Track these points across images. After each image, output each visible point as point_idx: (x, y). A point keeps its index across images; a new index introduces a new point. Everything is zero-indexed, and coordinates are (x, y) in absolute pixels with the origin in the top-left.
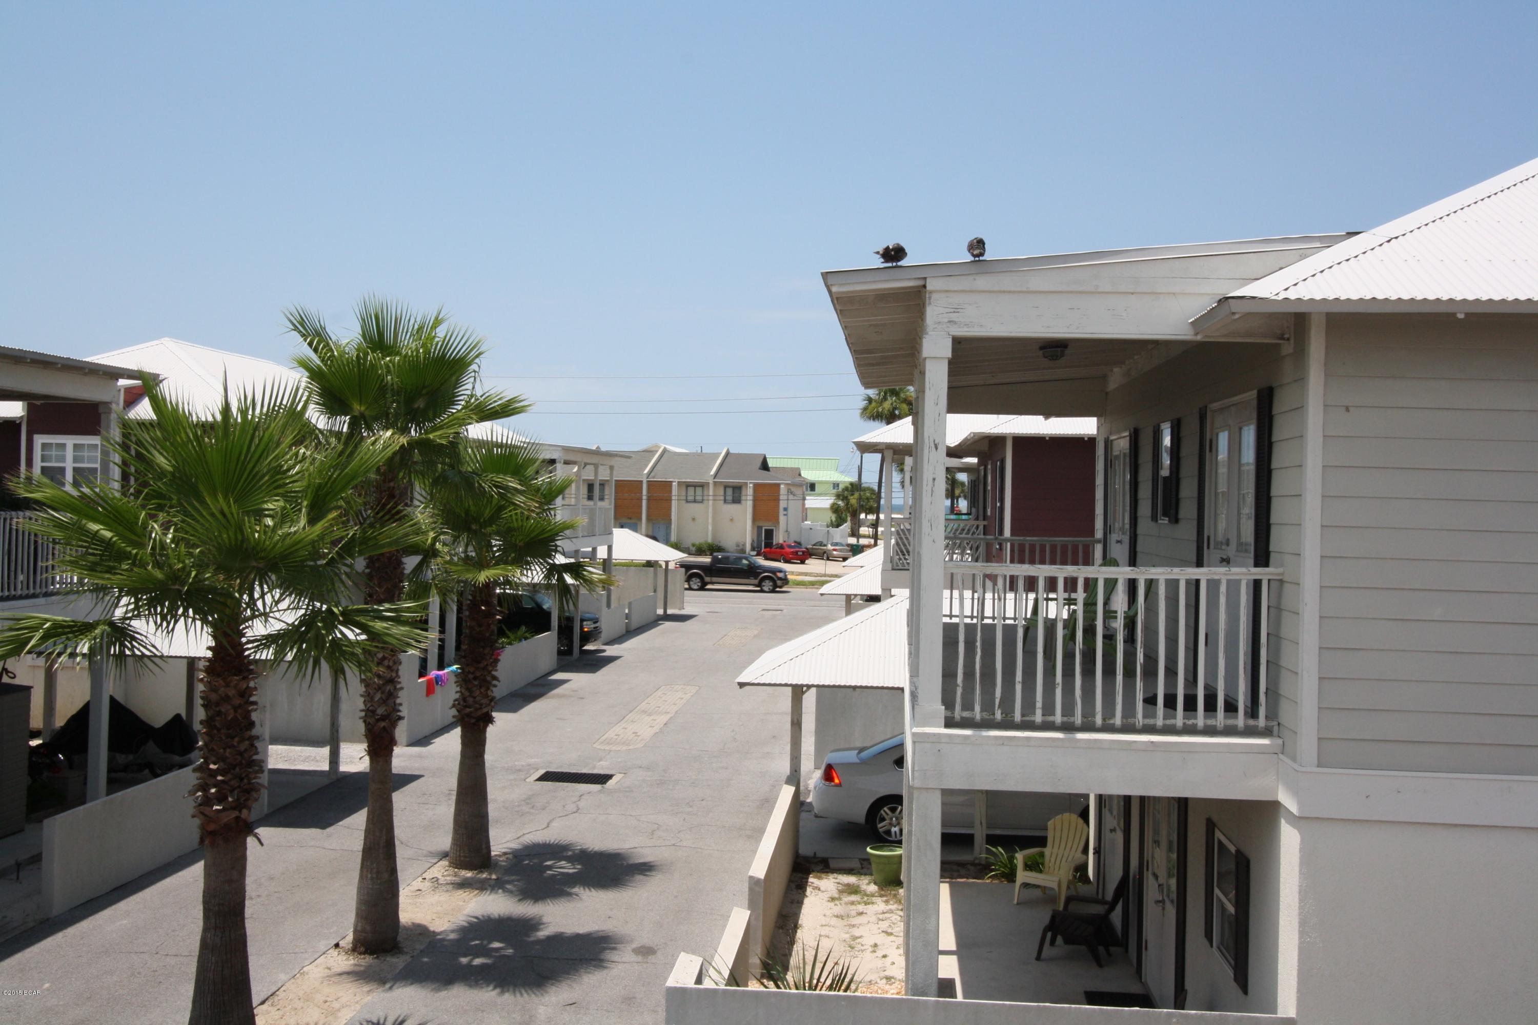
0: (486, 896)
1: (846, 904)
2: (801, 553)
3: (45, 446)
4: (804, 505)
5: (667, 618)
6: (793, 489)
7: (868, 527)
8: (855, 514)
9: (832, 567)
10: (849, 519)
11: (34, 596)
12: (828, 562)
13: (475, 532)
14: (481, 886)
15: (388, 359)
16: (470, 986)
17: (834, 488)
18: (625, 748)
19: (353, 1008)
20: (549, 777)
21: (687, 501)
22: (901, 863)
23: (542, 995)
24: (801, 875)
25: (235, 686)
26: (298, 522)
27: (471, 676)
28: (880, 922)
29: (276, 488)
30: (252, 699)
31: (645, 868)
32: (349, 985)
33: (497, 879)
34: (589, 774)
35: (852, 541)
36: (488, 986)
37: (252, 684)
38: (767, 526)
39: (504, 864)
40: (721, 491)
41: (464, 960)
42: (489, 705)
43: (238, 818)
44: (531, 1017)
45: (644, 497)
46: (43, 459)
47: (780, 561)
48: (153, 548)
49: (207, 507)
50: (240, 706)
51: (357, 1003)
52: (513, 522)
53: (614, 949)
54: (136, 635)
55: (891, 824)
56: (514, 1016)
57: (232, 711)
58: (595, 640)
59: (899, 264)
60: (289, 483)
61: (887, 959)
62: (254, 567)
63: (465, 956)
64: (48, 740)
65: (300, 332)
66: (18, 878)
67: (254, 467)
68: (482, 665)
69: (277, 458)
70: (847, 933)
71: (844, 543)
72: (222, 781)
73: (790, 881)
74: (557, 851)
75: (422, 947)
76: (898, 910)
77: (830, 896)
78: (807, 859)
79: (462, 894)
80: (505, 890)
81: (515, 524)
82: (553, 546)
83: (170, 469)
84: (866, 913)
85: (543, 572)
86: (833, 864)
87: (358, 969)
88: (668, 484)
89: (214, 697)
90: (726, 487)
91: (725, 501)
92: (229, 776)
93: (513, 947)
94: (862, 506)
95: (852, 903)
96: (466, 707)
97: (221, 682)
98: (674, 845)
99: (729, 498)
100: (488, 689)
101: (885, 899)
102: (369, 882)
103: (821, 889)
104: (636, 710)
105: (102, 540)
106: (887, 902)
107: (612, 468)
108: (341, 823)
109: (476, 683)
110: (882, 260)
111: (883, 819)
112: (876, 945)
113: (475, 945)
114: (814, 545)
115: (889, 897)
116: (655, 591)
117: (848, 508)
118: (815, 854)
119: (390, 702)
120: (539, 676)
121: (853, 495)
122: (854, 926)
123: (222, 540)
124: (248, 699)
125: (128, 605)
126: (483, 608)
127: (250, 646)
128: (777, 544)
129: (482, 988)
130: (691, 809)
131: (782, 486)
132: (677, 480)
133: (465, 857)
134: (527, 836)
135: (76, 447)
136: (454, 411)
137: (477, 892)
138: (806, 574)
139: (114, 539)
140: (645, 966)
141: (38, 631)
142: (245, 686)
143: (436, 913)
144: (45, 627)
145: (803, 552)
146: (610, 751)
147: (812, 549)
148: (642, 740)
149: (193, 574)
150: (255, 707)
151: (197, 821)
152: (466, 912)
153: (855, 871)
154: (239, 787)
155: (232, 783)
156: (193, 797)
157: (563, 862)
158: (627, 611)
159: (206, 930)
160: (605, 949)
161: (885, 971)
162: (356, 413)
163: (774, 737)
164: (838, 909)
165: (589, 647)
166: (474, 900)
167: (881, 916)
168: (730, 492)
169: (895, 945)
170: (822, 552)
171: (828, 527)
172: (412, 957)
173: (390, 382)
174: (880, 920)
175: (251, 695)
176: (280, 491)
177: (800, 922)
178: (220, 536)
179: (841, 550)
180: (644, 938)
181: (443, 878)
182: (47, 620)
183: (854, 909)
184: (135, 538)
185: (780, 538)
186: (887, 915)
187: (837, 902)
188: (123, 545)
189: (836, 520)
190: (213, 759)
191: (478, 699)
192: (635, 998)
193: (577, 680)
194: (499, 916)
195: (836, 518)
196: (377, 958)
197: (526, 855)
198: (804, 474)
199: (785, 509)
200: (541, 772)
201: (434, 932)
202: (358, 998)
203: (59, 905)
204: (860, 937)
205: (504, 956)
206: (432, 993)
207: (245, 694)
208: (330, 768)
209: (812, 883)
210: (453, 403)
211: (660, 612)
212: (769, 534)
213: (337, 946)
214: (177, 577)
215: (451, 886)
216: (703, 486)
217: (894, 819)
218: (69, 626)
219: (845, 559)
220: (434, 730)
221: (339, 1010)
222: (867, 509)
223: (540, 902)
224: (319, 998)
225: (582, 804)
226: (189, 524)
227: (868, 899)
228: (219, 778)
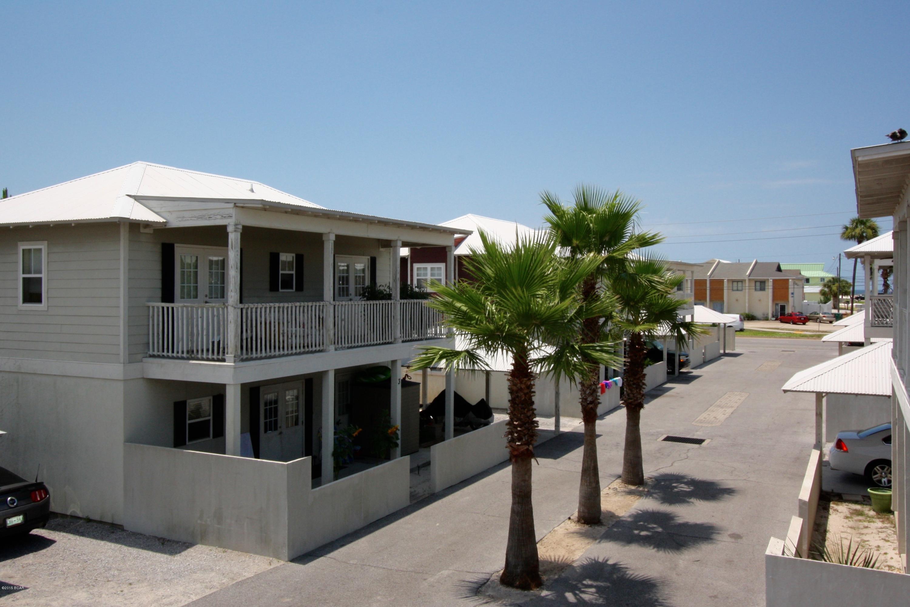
0: (643, 500)
1: (856, 521)
2: (803, 319)
3: (418, 269)
4: (803, 291)
5: (726, 355)
6: (797, 282)
7: (844, 303)
8: (836, 296)
9: (824, 327)
10: (832, 298)
11: (421, 340)
12: (821, 324)
13: (632, 306)
14: (640, 494)
15: (590, 216)
16: (641, 546)
17: (821, 281)
18: (710, 425)
19: (581, 550)
20: (668, 439)
21: (733, 290)
22: (891, 499)
23: (680, 554)
24: (825, 502)
25: (525, 384)
26: (554, 300)
27: (631, 383)
28: (880, 534)
29: (544, 283)
30: (533, 390)
31: (729, 491)
32: (578, 539)
33: (648, 491)
34: (691, 439)
35: (835, 311)
36: (650, 546)
37: (532, 383)
38: (781, 303)
39: (650, 483)
40: (753, 284)
41: (636, 532)
42: (641, 398)
43: (527, 449)
44: (676, 565)
45: (708, 288)
46: (418, 275)
47: (790, 323)
48: (489, 314)
49: (513, 294)
50: (527, 393)
51: (583, 548)
52: (653, 300)
53: (718, 533)
54: (479, 357)
55: (881, 477)
56: (666, 563)
57: (524, 396)
58: (687, 366)
59: (903, 140)
60: (550, 281)
61: (888, 555)
62: (534, 323)
63: (636, 529)
64: (424, 409)
65: (547, 204)
66: (419, 473)
67: (533, 273)
68: (637, 377)
69: (543, 269)
70: (859, 538)
71: (830, 313)
72: (520, 431)
73: (819, 505)
74: (679, 479)
75: (613, 523)
76: (891, 527)
77: (845, 515)
78: (827, 493)
79: (631, 498)
80: (653, 498)
81: (654, 302)
82: (674, 314)
83: (493, 275)
84: (870, 527)
85: (669, 328)
86: (845, 497)
87: (581, 531)
88: (722, 281)
89: (515, 388)
90: (756, 282)
91: (756, 290)
92: (523, 428)
93: (661, 527)
94: (840, 291)
95: (860, 521)
96: (629, 399)
97: (518, 381)
98: (745, 480)
99: (758, 287)
100: (640, 390)
101: (881, 520)
102: (586, 487)
103: (839, 511)
104: (714, 405)
105: (463, 311)
106: (883, 522)
107: (692, 272)
108: (563, 457)
109: (634, 386)
110: (891, 139)
111: (876, 473)
112: (879, 547)
113: (641, 525)
114: (811, 314)
115: (884, 520)
116: (719, 340)
117: (831, 292)
118: (833, 490)
119: (594, 394)
120: (657, 385)
121: (834, 284)
122: (863, 534)
123: (519, 309)
124: (531, 390)
125: (475, 342)
126: (637, 346)
127: (530, 364)
128: (788, 314)
129: (647, 547)
130: (753, 461)
131: (790, 280)
132: (727, 279)
133: (631, 478)
134: (661, 469)
135: (432, 269)
136: (624, 242)
137: (638, 497)
138: (807, 331)
139: (468, 311)
140: (737, 544)
141: (437, 355)
142: (529, 384)
143: (618, 506)
144: (440, 353)
145: (804, 318)
146: (702, 427)
147: (810, 316)
148: (719, 421)
149: (507, 327)
150: (534, 394)
151: (508, 450)
152: (633, 507)
153: (859, 503)
154: (528, 434)
155: (524, 431)
156: (507, 438)
157: (683, 485)
158: (703, 351)
159: (514, 504)
160: (712, 533)
161: (887, 562)
162: (574, 245)
163: (798, 423)
164: (851, 523)
165: (683, 370)
166: (637, 501)
167: (880, 530)
168: (758, 284)
169: (892, 548)
170: (816, 318)
171: (819, 303)
172: (608, 528)
173: (592, 228)
174: (879, 532)
175: (532, 388)
176: (545, 285)
177: (828, 529)
178: (519, 308)
179: (828, 317)
180: (735, 529)
181: (619, 489)
182: (440, 350)
183: (861, 525)
184: (478, 310)
185: (789, 310)
186: (884, 530)
187: (850, 520)
188: (471, 313)
189: (824, 300)
190: (515, 419)
191: (635, 395)
192: (733, 561)
193: (678, 388)
194: (653, 510)
195: (824, 298)
196: (591, 526)
197: (662, 480)
198: (803, 273)
199: (792, 294)
200: (665, 436)
201: (618, 516)
202: (584, 546)
203: (438, 487)
204: (868, 541)
205: (657, 532)
206: (621, 547)
207: (530, 387)
208: (556, 429)
209: (833, 507)
210: (623, 237)
211: (722, 351)
212: (783, 308)
213: (569, 518)
214: (500, 329)
215: (624, 493)
216: (742, 281)
217: (883, 473)
218: (450, 353)
219: (831, 322)
220: (605, 412)
221: (574, 551)
222: (843, 293)
223: (673, 505)
224: (564, 544)
225: (689, 454)
226: (504, 302)
227: (870, 519)
228: (519, 429)
